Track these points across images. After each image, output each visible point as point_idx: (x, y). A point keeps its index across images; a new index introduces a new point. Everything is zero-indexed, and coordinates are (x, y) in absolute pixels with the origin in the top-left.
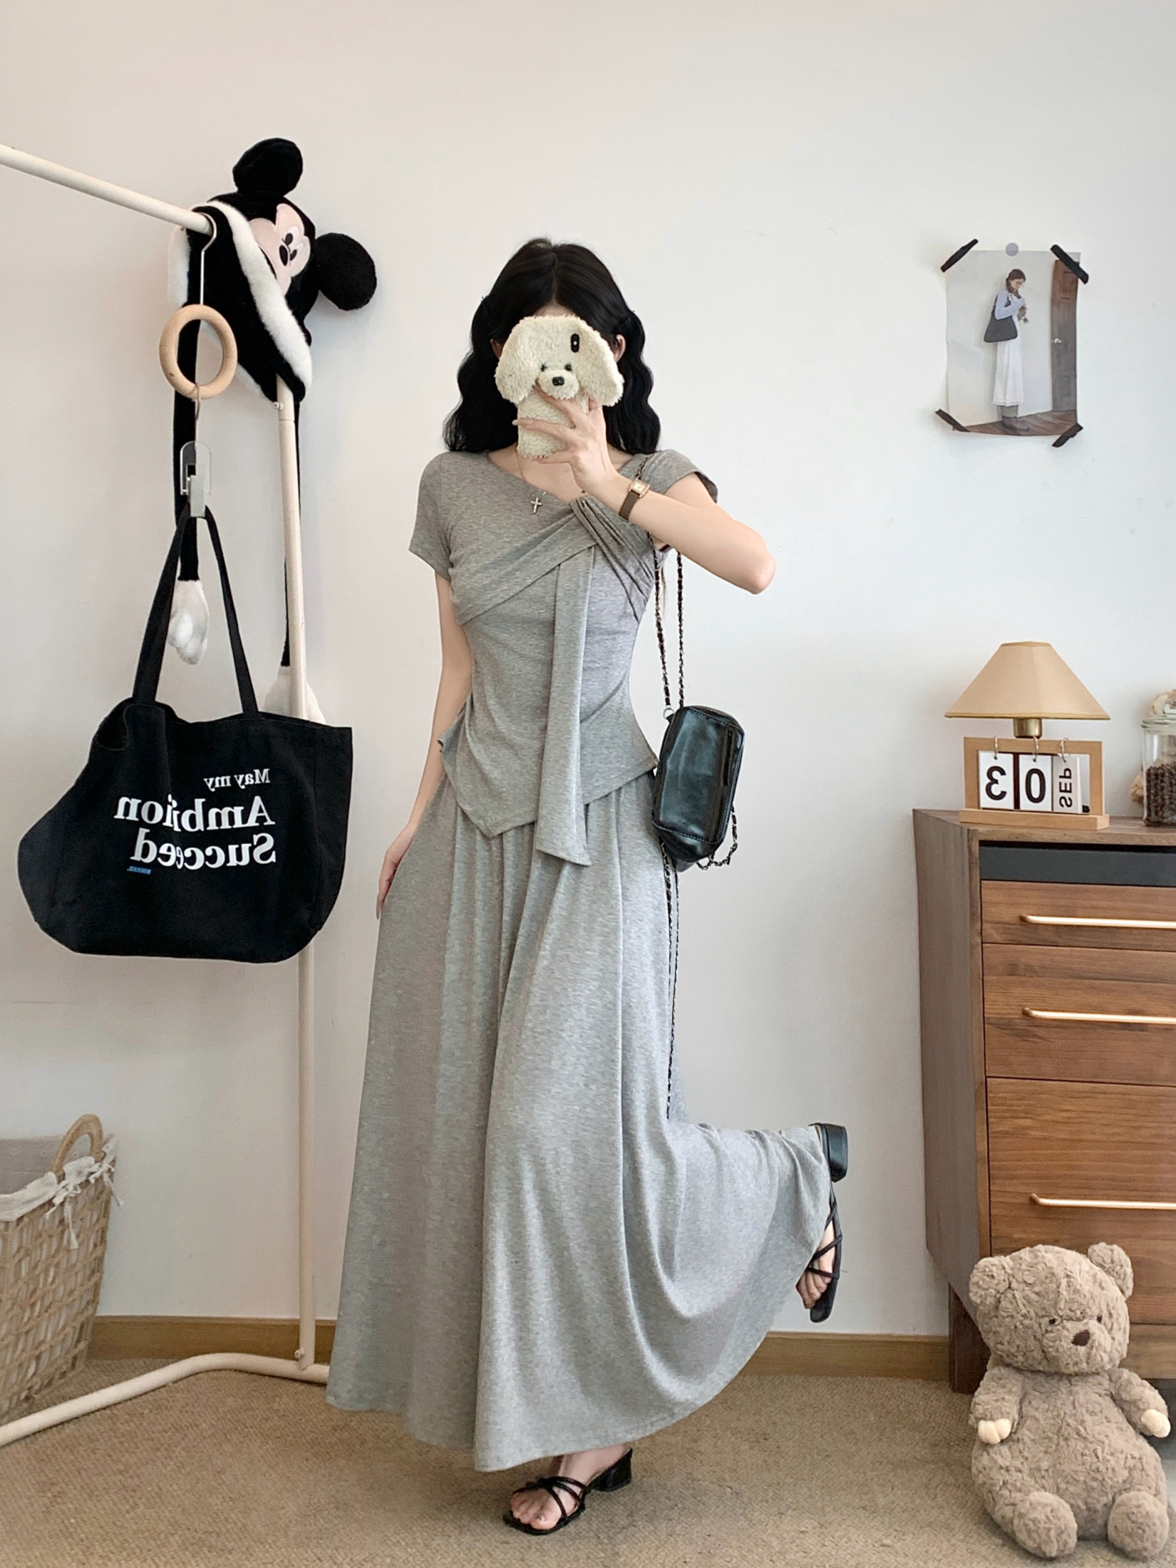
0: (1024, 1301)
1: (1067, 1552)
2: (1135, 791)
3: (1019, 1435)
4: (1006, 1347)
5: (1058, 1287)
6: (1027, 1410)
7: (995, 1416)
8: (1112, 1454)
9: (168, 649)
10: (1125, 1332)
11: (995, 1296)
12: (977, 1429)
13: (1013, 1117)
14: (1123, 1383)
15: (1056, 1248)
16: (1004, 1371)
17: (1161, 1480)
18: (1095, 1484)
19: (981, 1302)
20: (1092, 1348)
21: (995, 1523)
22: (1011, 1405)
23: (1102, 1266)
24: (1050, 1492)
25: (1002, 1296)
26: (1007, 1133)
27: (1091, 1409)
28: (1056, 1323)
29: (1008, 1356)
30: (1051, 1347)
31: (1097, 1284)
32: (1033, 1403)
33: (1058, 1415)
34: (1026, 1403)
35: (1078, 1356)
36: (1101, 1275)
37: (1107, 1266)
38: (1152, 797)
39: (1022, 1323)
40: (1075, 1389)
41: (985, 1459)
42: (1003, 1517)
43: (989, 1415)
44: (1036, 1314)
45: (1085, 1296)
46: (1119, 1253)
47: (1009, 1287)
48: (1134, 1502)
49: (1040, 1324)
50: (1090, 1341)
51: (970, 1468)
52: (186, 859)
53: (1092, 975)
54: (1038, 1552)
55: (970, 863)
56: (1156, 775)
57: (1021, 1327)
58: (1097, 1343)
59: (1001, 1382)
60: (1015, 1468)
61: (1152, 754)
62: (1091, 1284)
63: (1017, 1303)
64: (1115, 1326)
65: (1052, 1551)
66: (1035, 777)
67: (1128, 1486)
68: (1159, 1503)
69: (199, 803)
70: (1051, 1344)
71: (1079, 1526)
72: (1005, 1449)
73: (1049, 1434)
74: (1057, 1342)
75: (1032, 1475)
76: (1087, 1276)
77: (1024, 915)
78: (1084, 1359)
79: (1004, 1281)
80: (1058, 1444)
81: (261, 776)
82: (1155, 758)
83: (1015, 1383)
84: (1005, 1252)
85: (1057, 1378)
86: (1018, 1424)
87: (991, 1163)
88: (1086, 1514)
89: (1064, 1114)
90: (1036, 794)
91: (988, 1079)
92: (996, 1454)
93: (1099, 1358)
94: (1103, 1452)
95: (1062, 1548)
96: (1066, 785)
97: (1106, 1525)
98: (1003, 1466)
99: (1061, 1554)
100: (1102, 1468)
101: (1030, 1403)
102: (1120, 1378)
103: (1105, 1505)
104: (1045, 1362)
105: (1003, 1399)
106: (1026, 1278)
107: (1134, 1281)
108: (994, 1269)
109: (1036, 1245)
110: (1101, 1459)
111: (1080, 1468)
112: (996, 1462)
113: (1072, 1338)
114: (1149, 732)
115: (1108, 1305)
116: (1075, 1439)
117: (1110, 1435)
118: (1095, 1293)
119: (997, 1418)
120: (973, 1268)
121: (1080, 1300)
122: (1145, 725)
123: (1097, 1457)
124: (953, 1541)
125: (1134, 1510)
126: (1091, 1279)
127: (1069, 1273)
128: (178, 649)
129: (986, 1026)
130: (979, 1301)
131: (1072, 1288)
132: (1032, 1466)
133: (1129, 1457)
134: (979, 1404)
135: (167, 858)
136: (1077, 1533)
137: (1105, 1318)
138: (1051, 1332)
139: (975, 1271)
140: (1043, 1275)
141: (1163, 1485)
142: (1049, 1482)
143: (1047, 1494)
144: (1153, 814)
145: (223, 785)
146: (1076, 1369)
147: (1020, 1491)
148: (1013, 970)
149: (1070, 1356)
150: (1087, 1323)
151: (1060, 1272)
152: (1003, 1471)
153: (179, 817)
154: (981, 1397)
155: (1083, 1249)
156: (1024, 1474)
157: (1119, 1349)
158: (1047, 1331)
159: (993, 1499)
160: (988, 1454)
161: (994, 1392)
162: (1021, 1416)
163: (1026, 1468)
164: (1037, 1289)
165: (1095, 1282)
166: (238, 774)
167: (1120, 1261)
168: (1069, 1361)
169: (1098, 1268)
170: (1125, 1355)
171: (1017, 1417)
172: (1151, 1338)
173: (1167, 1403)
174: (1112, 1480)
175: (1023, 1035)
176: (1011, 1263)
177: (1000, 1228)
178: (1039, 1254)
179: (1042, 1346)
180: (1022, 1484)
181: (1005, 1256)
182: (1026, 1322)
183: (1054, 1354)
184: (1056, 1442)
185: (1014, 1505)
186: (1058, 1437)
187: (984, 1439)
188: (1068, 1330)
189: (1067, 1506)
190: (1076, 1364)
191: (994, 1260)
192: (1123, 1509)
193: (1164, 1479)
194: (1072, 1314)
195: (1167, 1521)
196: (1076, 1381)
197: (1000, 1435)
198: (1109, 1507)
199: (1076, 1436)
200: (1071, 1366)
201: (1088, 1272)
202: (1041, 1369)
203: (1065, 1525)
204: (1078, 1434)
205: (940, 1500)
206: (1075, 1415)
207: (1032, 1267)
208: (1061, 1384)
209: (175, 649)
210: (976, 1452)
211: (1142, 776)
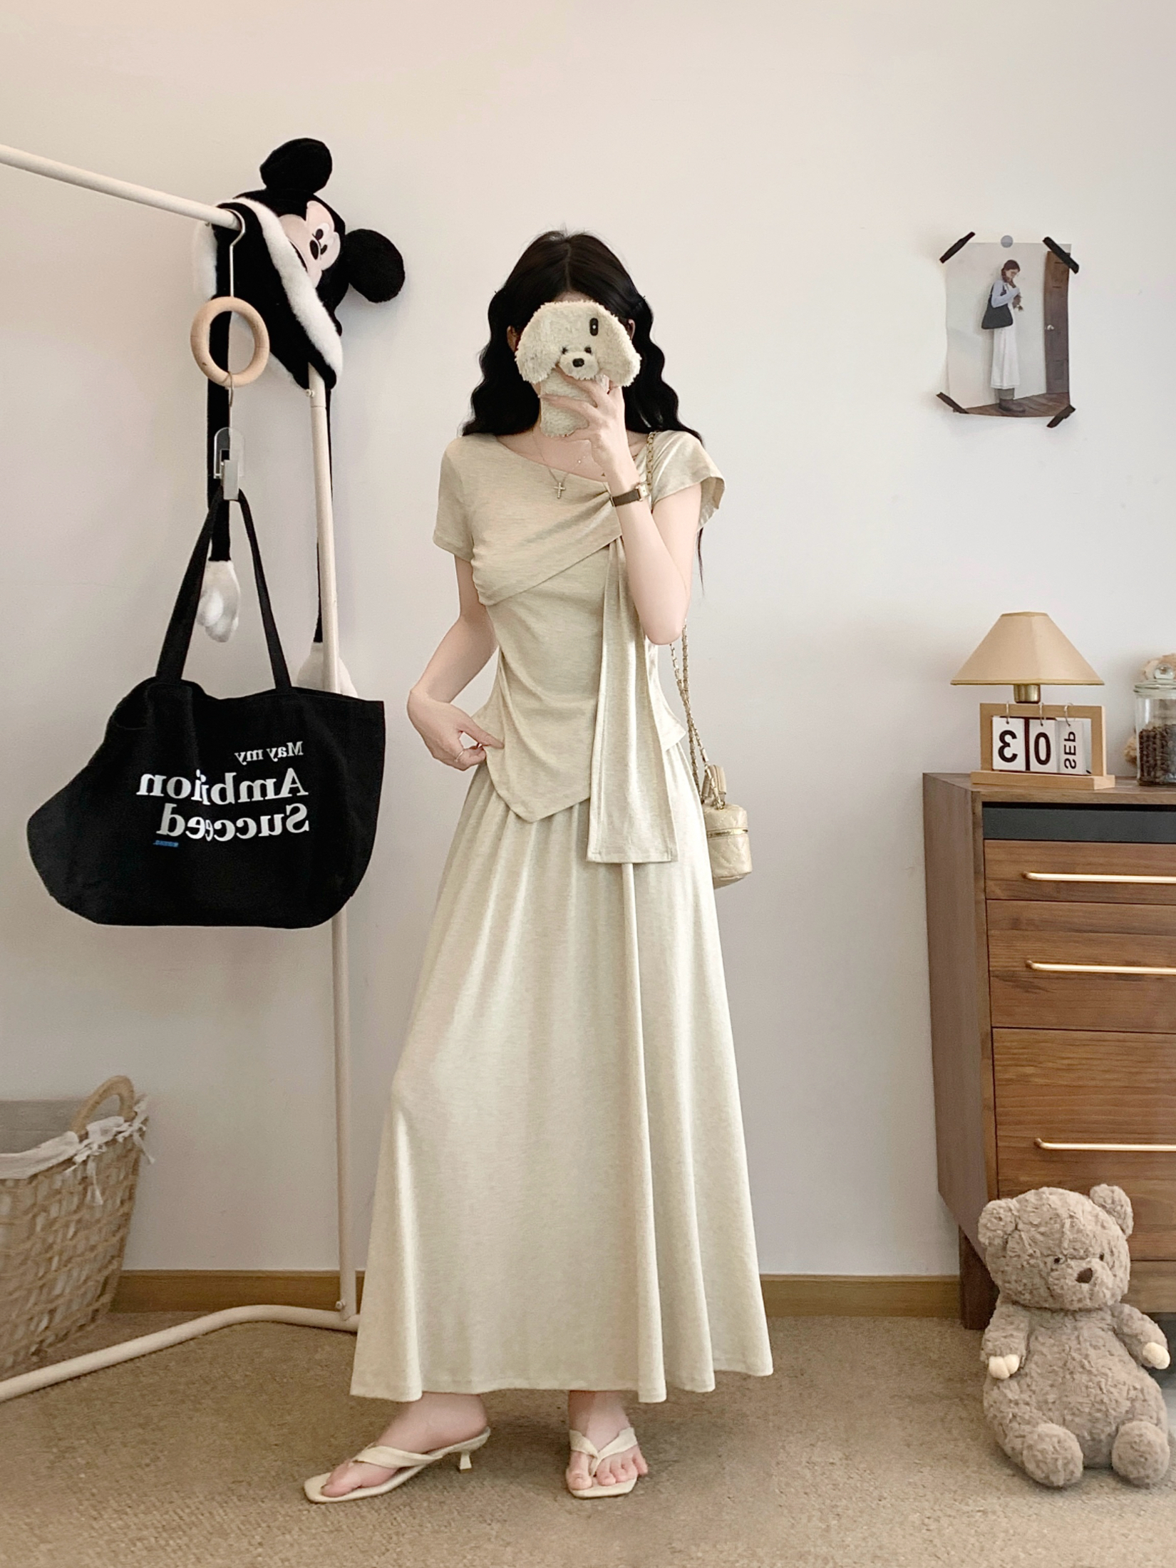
0: (1030, 1241)
1: (1073, 1481)
2: (1129, 752)
3: (1027, 1370)
4: (1013, 1286)
5: (1063, 1226)
6: (1034, 1345)
7: (1004, 1351)
8: (1116, 1386)
9: (197, 629)
10: (1126, 1269)
11: (1002, 1237)
12: (988, 1365)
13: (1017, 1066)
14: (1126, 1318)
15: (1061, 1190)
16: (1012, 1309)
17: (1162, 1409)
18: (1099, 1415)
19: (990, 1244)
20: (1095, 1284)
21: (1005, 1454)
22: (1019, 1341)
23: (1103, 1207)
24: (1057, 1424)
25: (1010, 1237)
26: (1011, 1080)
27: (1094, 1343)
28: (1061, 1261)
29: (1016, 1294)
30: (1056, 1285)
31: (1099, 1224)
32: (1040, 1338)
33: (1064, 1350)
34: (1033, 1338)
35: (1082, 1293)
36: (1103, 1215)
37: (1108, 1206)
38: (1145, 758)
39: (1028, 1263)
40: (1079, 1324)
41: (995, 1392)
42: (1013, 1449)
43: (999, 1352)
44: (1042, 1254)
45: (1087, 1235)
46: (1119, 1193)
47: (1016, 1228)
48: (1137, 1432)
49: (1045, 1263)
50: (1093, 1279)
51: (981, 1402)
52: (216, 832)
53: (1090, 928)
54: (1045, 1482)
55: (974, 823)
56: (1148, 737)
57: (1027, 1266)
58: (1099, 1281)
59: (1009, 1319)
60: (1024, 1400)
61: (1144, 718)
62: (1094, 1224)
63: (1024, 1244)
64: (1117, 1264)
65: (1059, 1480)
66: (1042, 740)
67: (1130, 1416)
68: (1159, 1431)
69: (229, 776)
70: (1056, 1282)
71: (1084, 1455)
72: (1014, 1384)
73: (1055, 1368)
74: (1062, 1280)
75: (1039, 1408)
76: (1090, 1218)
77: (1025, 872)
78: (1088, 1296)
79: (1011, 1222)
80: (1064, 1377)
81: (294, 749)
82: (1147, 721)
83: (1023, 1319)
84: (1012, 1194)
85: (1062, 1314)
86: (1026, 1359)
87: (997, 1109)
88: (1090, 1443)
89: (1066, 1062)
90: (1043, 757)
91: (994, 1030)
92: (1006, 1388)
93: (1101, 1295)
94: (1106, 1384)
95: (1068, 1478)
96: (1070, 747)
97: (1110, 1453)
98: (1012, 1399)
99: (1068, 1483)
100: (1106, 1400)
101: (1036, 1338)
102: (1121, 1312)
103: (1109, 1435)
104: (1050, 1299)
105: (1012, 1335)
106: (1031, 1219)
107: (1134, 1219)
108: (1002, 1211)
109: (1042, 1187)
110: (1105, 1391)
111: (1086, 1400)
112: (1005, 1396)
113: (1076, 1275)
114: (1141, 696)
115: (1109, 1243)
116: (1080, 1372)
117: (1113, 1368)
118: (1097, 1232)
119: (1007, 1354)
120: (982, 1210)
121: (1083, 1239)
122: (1138, 689)
123: (1101, 1389)
124: (968, 1472)
125: (1137, 1439)
126: (1093, 1219)
127: (1072, 1214)
128: (207, 628)
129: (992, 978)
130: (987, 1242)
131: (1076, 1228)
132: (1041, 1399)
133: (1131, 1388)
134: (989, 1341)
135: (195, 831)
136: (1083, 1463)
137: (1107, 1256)
138: (1057, 1270)
139: (983, 1214)
140: (1047, 1216)
141: (1163, 1415)
142: (1055, 1415)
143: (1054, 1426)
144: (1145, 774)
145: (255, 758)
146: (1080, 1305)
147: (1028, 1423)
148: (1016, 924)
149: (1074, 1293)
150: (1090, 1262)
151: (1064, 1213)
152: (1012, 1405)
153: (209, 791)
154: (991, 1333)
155: (1085, 1191)
156: (1033, 1408)
157: (1121, 1286)
158: (1052, 1270)
159: (1004, 1431)
160: (999, 1388)
161: (1003, 1329)
162: (1029, 1351)
163: (1033, 1401)
164: (1042, 1229)
165: (1096, 1222)
166: (271, 747)
167: (1120, 1201)
168: (1074, 1298)
169: (1099, 1209)
170: (1126, 1291)
171: (1024, 1352)
172: (1150, 1273)
173: (1166, 1337)
174: (1114, 1410)
175: (1028, 987)
176: (1018, 1205)
177: (1007, 1172)
178: (1044, 1196)
179: (1047, 1283)
180: (1031, 1417)
181: (1012, 1198)
182: (1032, 1262)
183: (1059, 1291)
184: (1062, 1375)
185: (1024, 1437)
186: (1064, 1372)
187: (994, 1376)
188: (1072, 1268)
189: (1073, 1436)
190: (1080, 1301)
191: (1002, 1202)
192: (1127, 1438)
193: (1165, 1408)
194: (1075, 1253)
195: (1168, 1449)
196: (1081, 1316)
197: (1009, 1371)
198: (1113, 1437)
199: (1081, 1370)
200: (1075, 1303)
201: (1090, 1212)
202: (1047, 1306)
203: (1072, 1454)
204: (1083, 1367)
205: (955, 1432)
206: (1079, 1349)
207: (1036, 1208)
208: (1066, 1319)
209: (204, 628)
210: (986, 1387)
211: (1135, 738)
